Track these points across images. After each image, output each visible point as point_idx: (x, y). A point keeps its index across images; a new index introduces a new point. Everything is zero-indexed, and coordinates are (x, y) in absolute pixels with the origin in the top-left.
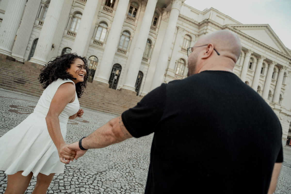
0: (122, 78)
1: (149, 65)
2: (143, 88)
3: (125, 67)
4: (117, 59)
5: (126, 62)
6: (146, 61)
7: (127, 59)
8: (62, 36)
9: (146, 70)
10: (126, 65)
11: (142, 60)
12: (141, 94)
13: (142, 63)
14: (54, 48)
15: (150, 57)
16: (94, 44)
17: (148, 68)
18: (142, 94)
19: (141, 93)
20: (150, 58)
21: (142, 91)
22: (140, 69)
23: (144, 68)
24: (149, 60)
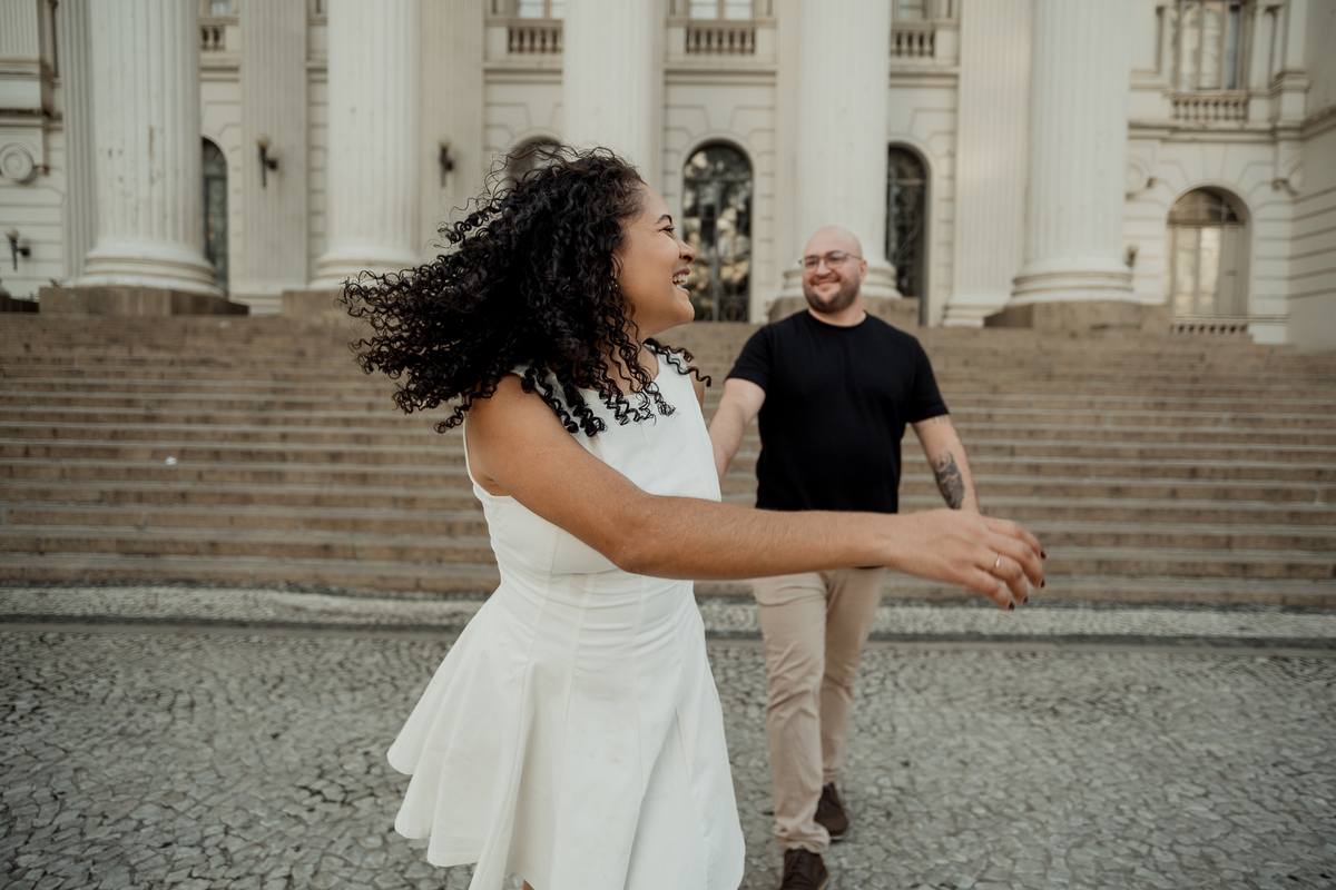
0: (770, 241)
1: (956, 76)
2: (950, 266)
3: (772, 153)
4: (702, 107)
5: (772, 108)
6: (921, 53)
7: (773, 85)
8: (303, 74)
9: (942, 122)
10: (772, 131)
11: (892, 52)
12: (945, 317)
13: (897, 77)
14: (280, 164)
15: (944, 10)
16: (515, 57)
17: (956, 100)
18: (951, 312)
19: (947, 308)
20: (949, 14)
21: (950, 288)
22: (890, 133)
23: (917, 110)
24: (944, 40)
